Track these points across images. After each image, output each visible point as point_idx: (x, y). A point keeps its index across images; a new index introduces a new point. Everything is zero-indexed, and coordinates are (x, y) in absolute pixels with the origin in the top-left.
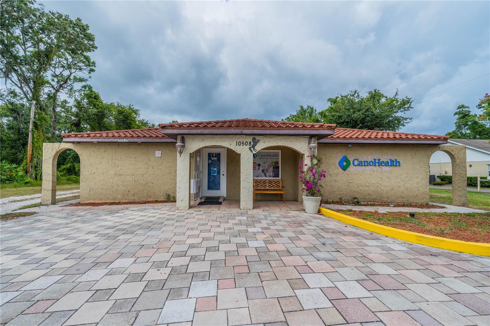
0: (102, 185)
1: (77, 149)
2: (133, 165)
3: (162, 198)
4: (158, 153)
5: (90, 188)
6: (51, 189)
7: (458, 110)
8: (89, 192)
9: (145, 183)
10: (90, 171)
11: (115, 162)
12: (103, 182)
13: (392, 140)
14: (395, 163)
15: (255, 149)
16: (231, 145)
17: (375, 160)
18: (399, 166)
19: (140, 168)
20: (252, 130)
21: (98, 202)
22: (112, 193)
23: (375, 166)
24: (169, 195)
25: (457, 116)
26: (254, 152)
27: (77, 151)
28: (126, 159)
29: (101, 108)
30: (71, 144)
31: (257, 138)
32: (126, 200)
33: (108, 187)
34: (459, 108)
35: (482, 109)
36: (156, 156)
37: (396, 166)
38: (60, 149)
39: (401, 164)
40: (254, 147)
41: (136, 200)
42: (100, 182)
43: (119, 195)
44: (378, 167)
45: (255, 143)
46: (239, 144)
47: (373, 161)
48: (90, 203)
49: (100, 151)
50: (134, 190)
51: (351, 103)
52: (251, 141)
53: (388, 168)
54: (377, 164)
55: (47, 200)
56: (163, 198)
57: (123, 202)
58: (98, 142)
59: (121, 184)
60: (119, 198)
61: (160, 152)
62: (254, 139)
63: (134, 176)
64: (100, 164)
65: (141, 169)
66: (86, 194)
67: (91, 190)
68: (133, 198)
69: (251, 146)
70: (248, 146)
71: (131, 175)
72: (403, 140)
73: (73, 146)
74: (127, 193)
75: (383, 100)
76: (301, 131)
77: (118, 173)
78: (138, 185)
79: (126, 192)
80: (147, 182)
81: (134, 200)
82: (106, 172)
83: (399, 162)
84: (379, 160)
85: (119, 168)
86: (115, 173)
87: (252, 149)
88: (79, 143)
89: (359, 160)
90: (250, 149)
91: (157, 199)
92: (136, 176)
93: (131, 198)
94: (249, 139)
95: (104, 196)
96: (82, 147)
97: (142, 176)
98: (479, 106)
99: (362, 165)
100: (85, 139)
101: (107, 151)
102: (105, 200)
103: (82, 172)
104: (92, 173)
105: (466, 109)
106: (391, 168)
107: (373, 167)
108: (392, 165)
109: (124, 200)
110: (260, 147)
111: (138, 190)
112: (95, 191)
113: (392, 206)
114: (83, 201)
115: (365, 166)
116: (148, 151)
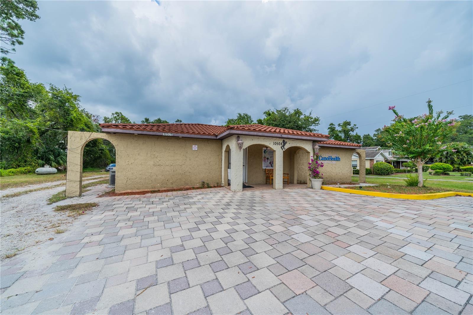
0: (140, 175)
1: (112, 140)
2: (172, 157)
3: (197, 185)
4: (195, 147)
5: (127, 178)
6: (79, 180)
7: (330, 126)
8: (126, 182)
9: (183, 172)
10: (127, 162)
11: (154, 153)
12: (141, 172)
13: (338, 145)
14: (337, 159)
15: (285, 147)
16: (271, 145)
17: (329, 157)
18: (340, 160)
19: (178, 159)
20: (287, 135)
21: (136, 191)
22: (151, 182)
23: (329, 160)
24: (204, 182)
25: (329, 130)
26: (284, 150)
27: (112, 141)
28: (165, 151)
29: (28, 88)
30: (105, 134)
31: (286, 140)
32: (165, 188)
33: (147, 177)
34: (330, 125)
35: (340, 127)
36: (193, 149)
37: (338, 161)
38: (91, 138)
39: (341, 159)
40: (283, 146)
41: (175, 188)
42: (138, 172)
43: (158, 184)
44: (330, 161)
45: (285, 143)
46: (275, 144)
47: (328, 157)
48: (127, 193)
49: (138, 143)
50: (172, 179)
51: (284, 115)
52: (282, 142)
53: (335, 162)
54: (330, 159)
55: (73, 192)
56: (199, 185)
57: (162, 190)
58: (138, 134)
59: (160, 174)
60: (158, 186)
61: (197, 146)
62: (284, 141)
63: (172, 167)
64: (138, 155)
65: (179, 161)
66: (123, 184)
67: (128, 180)
68: (171, 186)
69: (282, 146)
70: (280, 146)
71: (170, 165)
72: (343, 146)
73: (107, 136)
74: (166, 182)
75: (302, 117)
76: (313, 138)
77: (158, 164)
78: (177, 175)
79: (164, 180)
80: (185, 172)
81: (173, 187)
82: (145, 163)
83: (340, 158)
84: (331, 157)
85: (158, 159)
86: (154, 164)
87: (283, 148)
88: (115, 133)
89: (322, 157)
90: (281, 147)
91: (193, 186)
92: (174, 166)
93: (170, 186)
94: (281, 141)
95: (142, 185)
96: (117, 138)
97: (180, 166)
98: (339, 125)
99: (323, 160)
100: (128, 131)
101: (145, 143)
102: (143, 189)
103: (118, 162)
104: (130, 164)
105: (334, 126)
106: (336, 161)
107: (328, 161)
108: (337, 160)
109: (163, 188)
110: (287, 146)
111: (176, 179)
112: (132, 181)
113: (339, 184)
114: (119, 191)
115: (325, 160)
116: (186, 145)
